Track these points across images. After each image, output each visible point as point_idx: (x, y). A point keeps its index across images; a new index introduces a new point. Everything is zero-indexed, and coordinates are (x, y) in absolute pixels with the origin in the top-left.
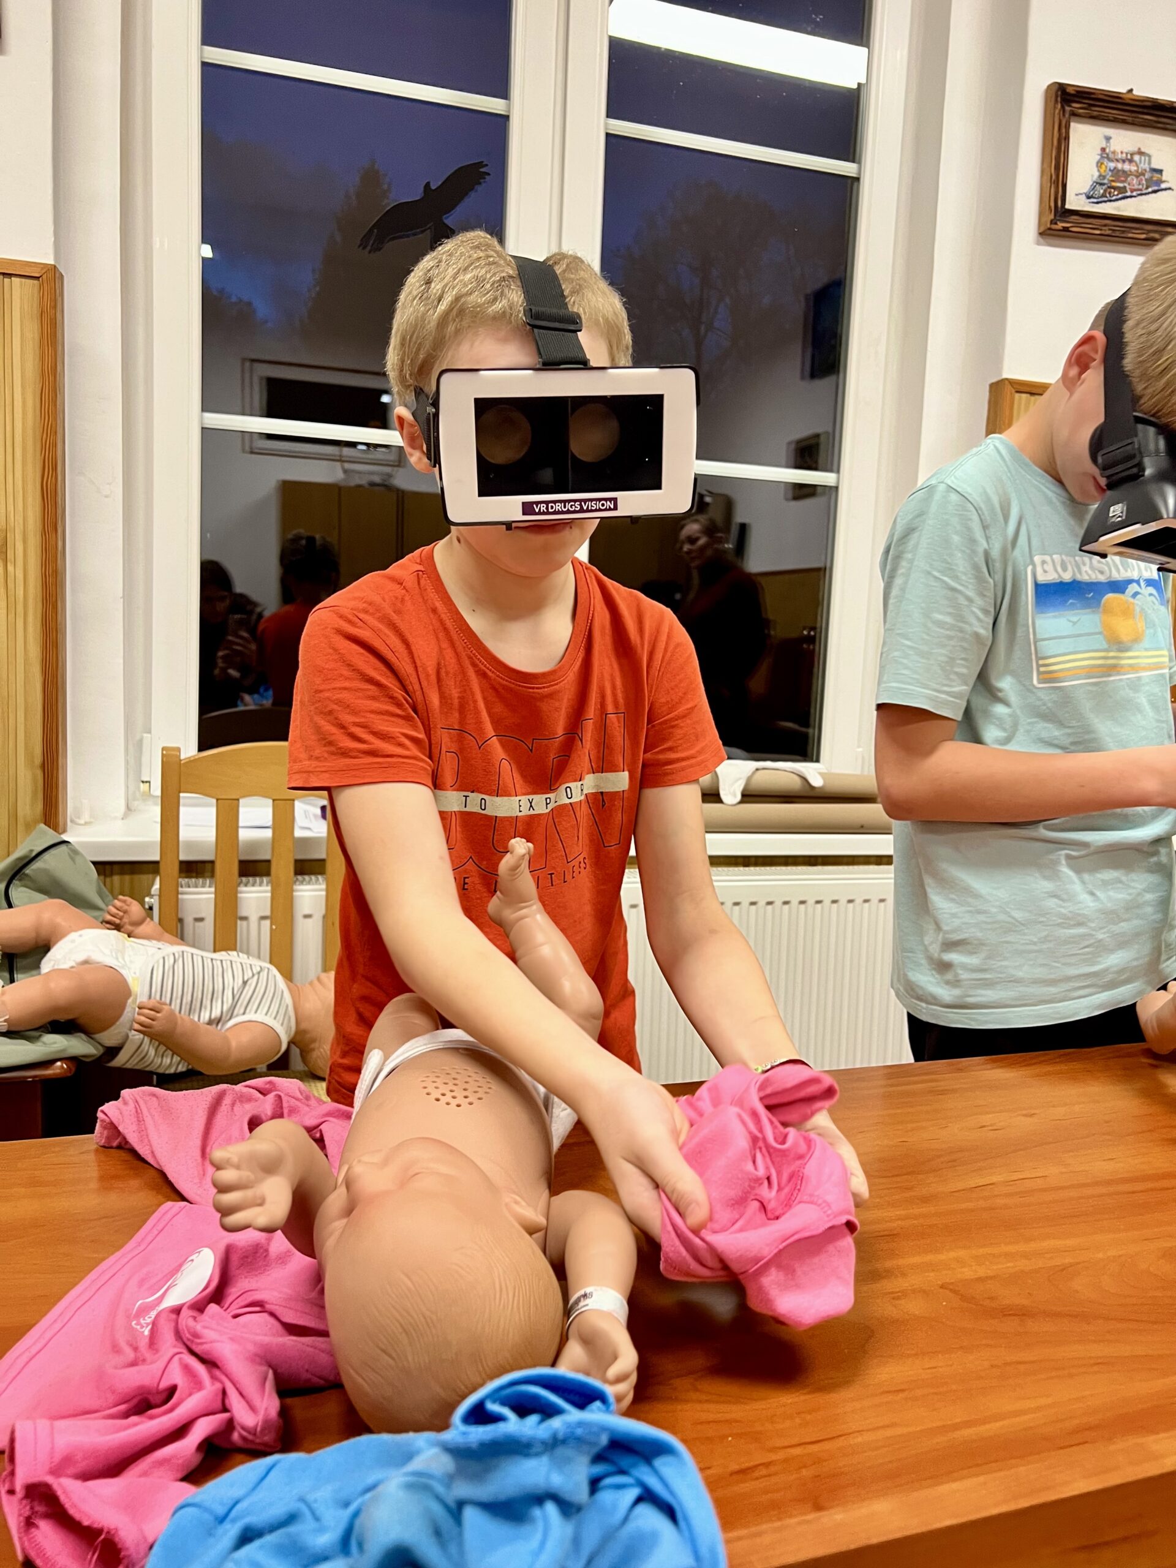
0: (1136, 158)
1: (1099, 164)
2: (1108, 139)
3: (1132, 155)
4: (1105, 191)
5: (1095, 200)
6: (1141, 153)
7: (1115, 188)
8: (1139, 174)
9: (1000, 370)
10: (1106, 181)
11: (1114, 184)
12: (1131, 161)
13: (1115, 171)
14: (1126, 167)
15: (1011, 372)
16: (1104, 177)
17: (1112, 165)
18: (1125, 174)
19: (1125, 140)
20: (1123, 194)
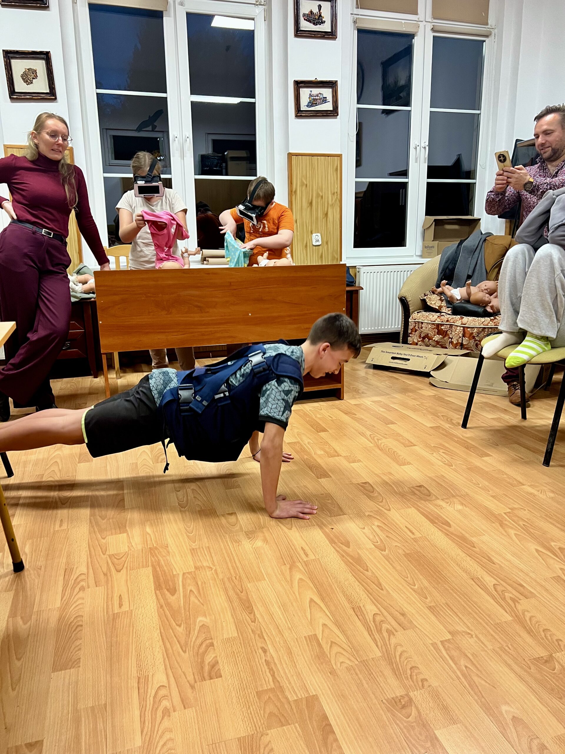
1: (309, 98)
2: (311, 91)
3: (318, 95)
4: (311, 104)
5: (309, 107)
6: (320, 94)
7: (314, 104)
8: (320, 99)
9: (289, 150)
11: (313, 102)
13: (314, 99)
14: (317, 98)
15: (292, 151)
16: (311, 101)
18: (317, 99)
19: (315, 91)
20: (316, 104)
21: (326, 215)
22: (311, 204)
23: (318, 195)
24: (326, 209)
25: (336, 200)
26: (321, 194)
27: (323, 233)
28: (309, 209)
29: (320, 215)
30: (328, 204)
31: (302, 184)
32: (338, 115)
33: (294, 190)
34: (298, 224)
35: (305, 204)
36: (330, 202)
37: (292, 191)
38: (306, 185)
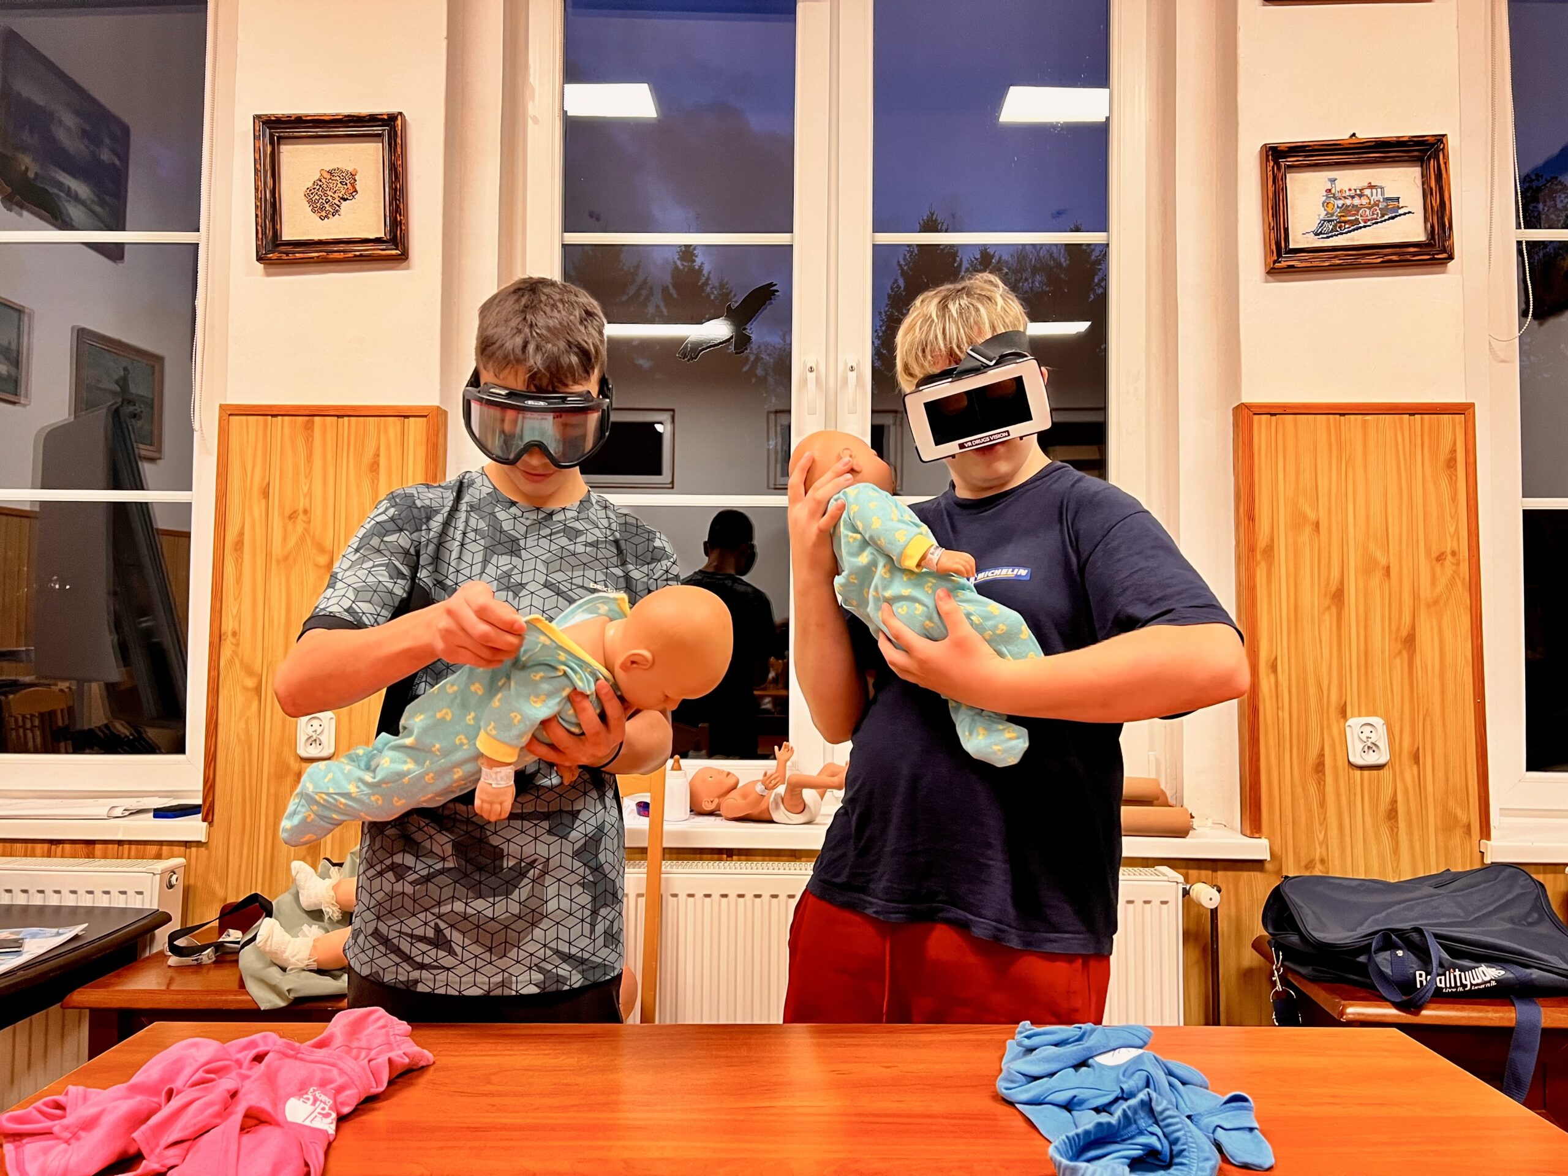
0: (1367, 192)
1: (1325, 204)
2: (1333, 181)
3: (1361, 190)
4: (1335, 226)
5: (1325, 236)
6: (1372, 187)
7: (1345, 222)
8: (1372, 206)
9: (1239, 398)
10: (1334, 218)
11: (1343, 219)
12: (1360, 196)
13: (1345, 209)
14: (1356, 201)
15: (1250, 396)
16: (1332, 215)
17: (1340, 203)
18: (1357, 208)
19: (1350, 179)
20: (1356, 226)
21: (1410, 641)
22: (1338, 596)
23: (1369, 566)
24: (1407, 619)
25: (1451, 583)
26: (1383, 561)
27: (1396, 715)
28: (1329, 619)
29: (1381, 642)
30: (1416, 596)
31: (1298, 521)
32: (1451, 257)
33: (1262, 542)
34: (1283, 678)
35: (1311, 598)
36: (1426, 593)
37: (1252, 549)
38: (1317, 525)
